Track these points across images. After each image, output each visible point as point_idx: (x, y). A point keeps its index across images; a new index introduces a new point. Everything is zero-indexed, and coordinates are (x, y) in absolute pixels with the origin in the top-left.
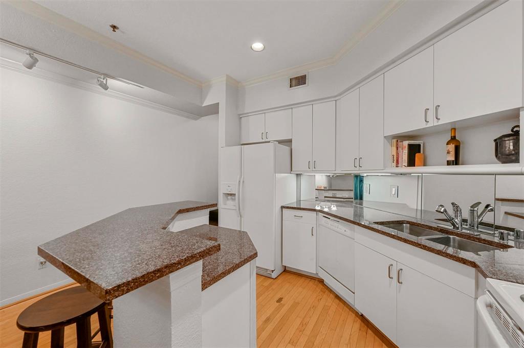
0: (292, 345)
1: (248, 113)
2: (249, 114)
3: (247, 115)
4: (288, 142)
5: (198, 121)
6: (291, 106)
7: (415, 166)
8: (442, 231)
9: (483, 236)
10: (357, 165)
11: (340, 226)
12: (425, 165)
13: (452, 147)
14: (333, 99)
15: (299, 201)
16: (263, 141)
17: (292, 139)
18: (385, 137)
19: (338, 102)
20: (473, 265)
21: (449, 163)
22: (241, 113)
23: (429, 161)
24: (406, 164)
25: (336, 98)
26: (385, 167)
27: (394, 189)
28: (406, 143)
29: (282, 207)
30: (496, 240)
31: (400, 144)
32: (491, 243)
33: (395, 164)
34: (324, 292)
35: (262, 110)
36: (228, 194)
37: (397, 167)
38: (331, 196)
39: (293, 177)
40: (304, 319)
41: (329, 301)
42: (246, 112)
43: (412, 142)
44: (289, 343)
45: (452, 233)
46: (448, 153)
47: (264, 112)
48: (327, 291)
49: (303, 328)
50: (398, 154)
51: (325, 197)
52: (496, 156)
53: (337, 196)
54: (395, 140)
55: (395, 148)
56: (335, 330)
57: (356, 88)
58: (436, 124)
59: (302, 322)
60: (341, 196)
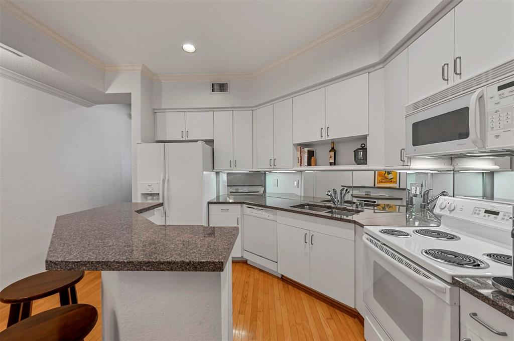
0: (242, 314)
1: (165, 109)
2: (166, 111)
3: (164, 111)
4: (210, 142)
5: (90, 109)
6: (213, 109)
7: (311, 166)
8: (328, 207)
9: (348, 208)
10: (272, 164)
11: (264, 213)
12: (316, 165)
13: (332, 153)
14: (251, 109)
15: (218, 197)
16: (184, 139)
17: (213, 140)
18: (294, 144)
19: (254, 112)
20: (355, 222)
21: (331, 164)
22: (155, 107)
23: (319, 162)
24: (306, 164)
25: (253, 109)
26: (294, 166)
27: (295, 182)
28: (306, 150)
29: (209, 203)
30: (354, 209)
31: (302, 150)
32: (352, 211)
33: (299, 164)
34: (250, 270)
35: (182, 109)
36: (147, 194)
37: (301, 166)
38: (235, 191)
39: (213, 175)
40: (243, 294)
41: (257, 274)
42: (163, 108)
43: (310, 149)
44: (239, 314)
45: (334, 208)
46: (331, 157)
47: (184, 110)
48: (252, 269)
49: (245, 301)
50: (301, 157)
51: (231, 192)
52: (355, 160)
53: (240, 191)
54: (299, 147)
55: (299, 153)
56: (268, 294)
57: (271, 103)
58: (326, 139)
59: (242, 296)
60: (242, 191)
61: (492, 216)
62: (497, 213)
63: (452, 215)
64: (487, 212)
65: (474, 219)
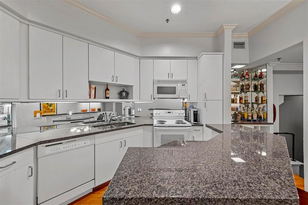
24: (94, 97)
37: (90, 98)
46: (108, 94)
55: (89, 88)
61: (170, 113)
62: (170, 112)
63: (160, 115)
64: (168, 112)
65: (166, 115)
